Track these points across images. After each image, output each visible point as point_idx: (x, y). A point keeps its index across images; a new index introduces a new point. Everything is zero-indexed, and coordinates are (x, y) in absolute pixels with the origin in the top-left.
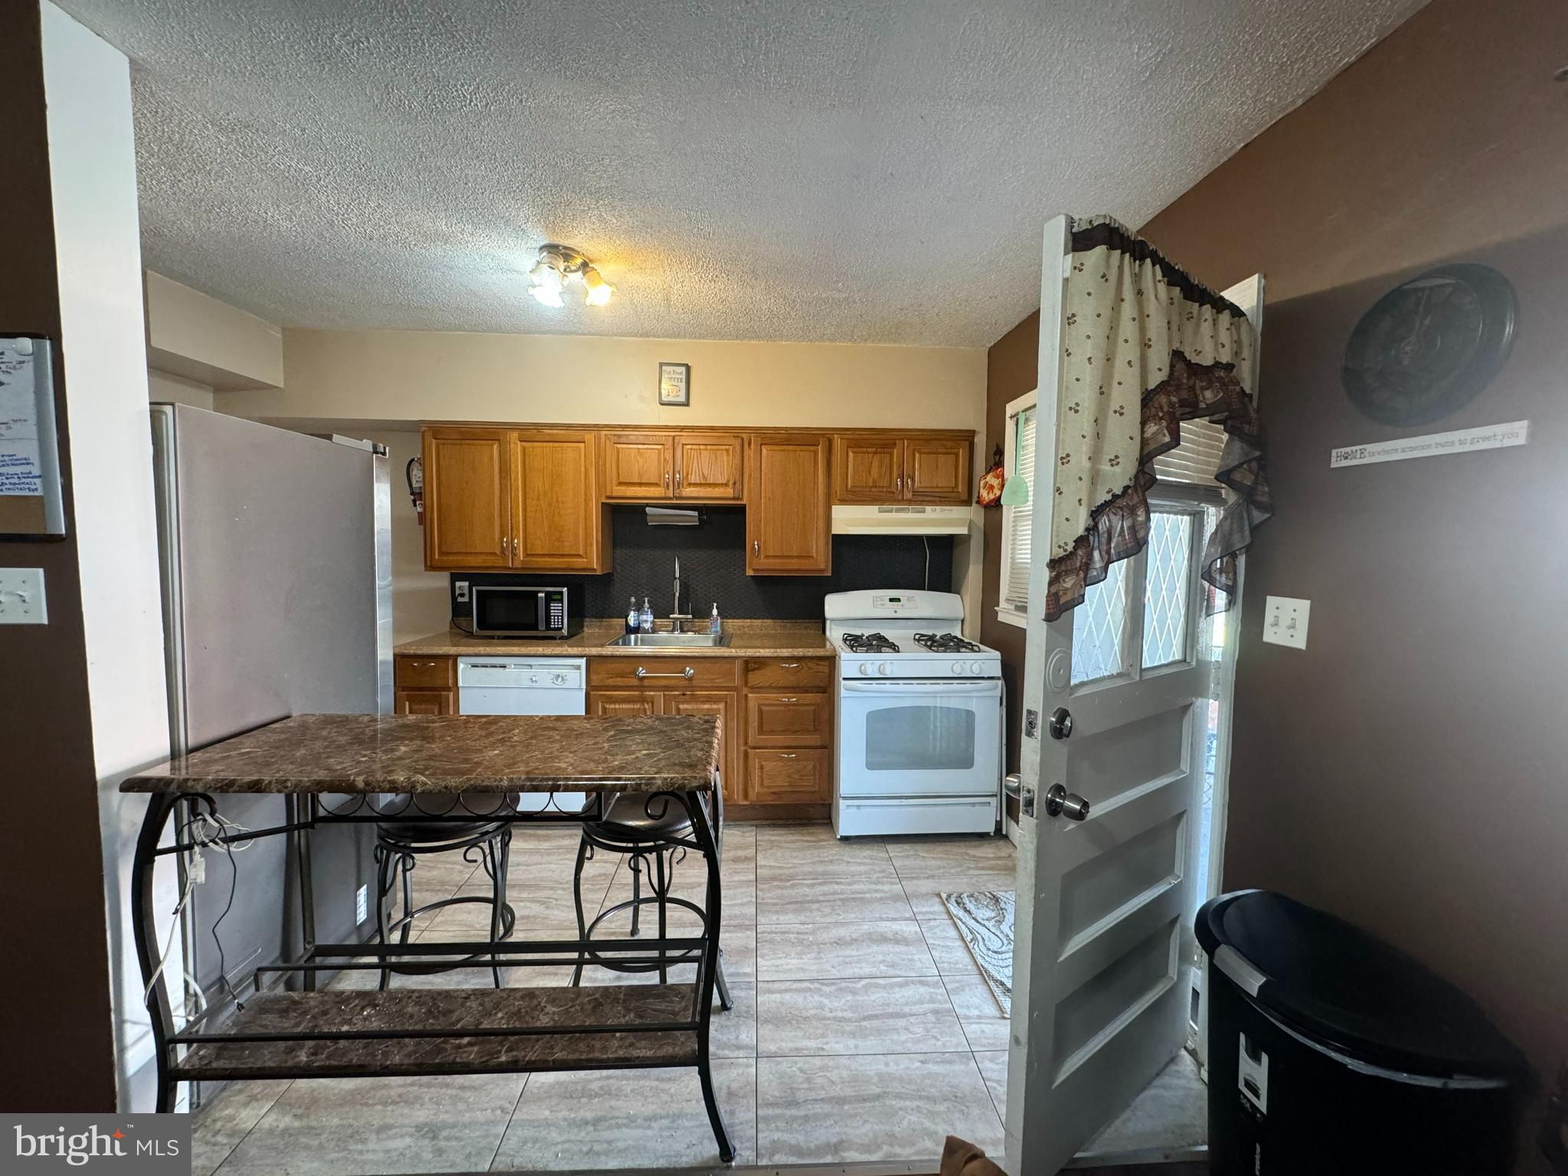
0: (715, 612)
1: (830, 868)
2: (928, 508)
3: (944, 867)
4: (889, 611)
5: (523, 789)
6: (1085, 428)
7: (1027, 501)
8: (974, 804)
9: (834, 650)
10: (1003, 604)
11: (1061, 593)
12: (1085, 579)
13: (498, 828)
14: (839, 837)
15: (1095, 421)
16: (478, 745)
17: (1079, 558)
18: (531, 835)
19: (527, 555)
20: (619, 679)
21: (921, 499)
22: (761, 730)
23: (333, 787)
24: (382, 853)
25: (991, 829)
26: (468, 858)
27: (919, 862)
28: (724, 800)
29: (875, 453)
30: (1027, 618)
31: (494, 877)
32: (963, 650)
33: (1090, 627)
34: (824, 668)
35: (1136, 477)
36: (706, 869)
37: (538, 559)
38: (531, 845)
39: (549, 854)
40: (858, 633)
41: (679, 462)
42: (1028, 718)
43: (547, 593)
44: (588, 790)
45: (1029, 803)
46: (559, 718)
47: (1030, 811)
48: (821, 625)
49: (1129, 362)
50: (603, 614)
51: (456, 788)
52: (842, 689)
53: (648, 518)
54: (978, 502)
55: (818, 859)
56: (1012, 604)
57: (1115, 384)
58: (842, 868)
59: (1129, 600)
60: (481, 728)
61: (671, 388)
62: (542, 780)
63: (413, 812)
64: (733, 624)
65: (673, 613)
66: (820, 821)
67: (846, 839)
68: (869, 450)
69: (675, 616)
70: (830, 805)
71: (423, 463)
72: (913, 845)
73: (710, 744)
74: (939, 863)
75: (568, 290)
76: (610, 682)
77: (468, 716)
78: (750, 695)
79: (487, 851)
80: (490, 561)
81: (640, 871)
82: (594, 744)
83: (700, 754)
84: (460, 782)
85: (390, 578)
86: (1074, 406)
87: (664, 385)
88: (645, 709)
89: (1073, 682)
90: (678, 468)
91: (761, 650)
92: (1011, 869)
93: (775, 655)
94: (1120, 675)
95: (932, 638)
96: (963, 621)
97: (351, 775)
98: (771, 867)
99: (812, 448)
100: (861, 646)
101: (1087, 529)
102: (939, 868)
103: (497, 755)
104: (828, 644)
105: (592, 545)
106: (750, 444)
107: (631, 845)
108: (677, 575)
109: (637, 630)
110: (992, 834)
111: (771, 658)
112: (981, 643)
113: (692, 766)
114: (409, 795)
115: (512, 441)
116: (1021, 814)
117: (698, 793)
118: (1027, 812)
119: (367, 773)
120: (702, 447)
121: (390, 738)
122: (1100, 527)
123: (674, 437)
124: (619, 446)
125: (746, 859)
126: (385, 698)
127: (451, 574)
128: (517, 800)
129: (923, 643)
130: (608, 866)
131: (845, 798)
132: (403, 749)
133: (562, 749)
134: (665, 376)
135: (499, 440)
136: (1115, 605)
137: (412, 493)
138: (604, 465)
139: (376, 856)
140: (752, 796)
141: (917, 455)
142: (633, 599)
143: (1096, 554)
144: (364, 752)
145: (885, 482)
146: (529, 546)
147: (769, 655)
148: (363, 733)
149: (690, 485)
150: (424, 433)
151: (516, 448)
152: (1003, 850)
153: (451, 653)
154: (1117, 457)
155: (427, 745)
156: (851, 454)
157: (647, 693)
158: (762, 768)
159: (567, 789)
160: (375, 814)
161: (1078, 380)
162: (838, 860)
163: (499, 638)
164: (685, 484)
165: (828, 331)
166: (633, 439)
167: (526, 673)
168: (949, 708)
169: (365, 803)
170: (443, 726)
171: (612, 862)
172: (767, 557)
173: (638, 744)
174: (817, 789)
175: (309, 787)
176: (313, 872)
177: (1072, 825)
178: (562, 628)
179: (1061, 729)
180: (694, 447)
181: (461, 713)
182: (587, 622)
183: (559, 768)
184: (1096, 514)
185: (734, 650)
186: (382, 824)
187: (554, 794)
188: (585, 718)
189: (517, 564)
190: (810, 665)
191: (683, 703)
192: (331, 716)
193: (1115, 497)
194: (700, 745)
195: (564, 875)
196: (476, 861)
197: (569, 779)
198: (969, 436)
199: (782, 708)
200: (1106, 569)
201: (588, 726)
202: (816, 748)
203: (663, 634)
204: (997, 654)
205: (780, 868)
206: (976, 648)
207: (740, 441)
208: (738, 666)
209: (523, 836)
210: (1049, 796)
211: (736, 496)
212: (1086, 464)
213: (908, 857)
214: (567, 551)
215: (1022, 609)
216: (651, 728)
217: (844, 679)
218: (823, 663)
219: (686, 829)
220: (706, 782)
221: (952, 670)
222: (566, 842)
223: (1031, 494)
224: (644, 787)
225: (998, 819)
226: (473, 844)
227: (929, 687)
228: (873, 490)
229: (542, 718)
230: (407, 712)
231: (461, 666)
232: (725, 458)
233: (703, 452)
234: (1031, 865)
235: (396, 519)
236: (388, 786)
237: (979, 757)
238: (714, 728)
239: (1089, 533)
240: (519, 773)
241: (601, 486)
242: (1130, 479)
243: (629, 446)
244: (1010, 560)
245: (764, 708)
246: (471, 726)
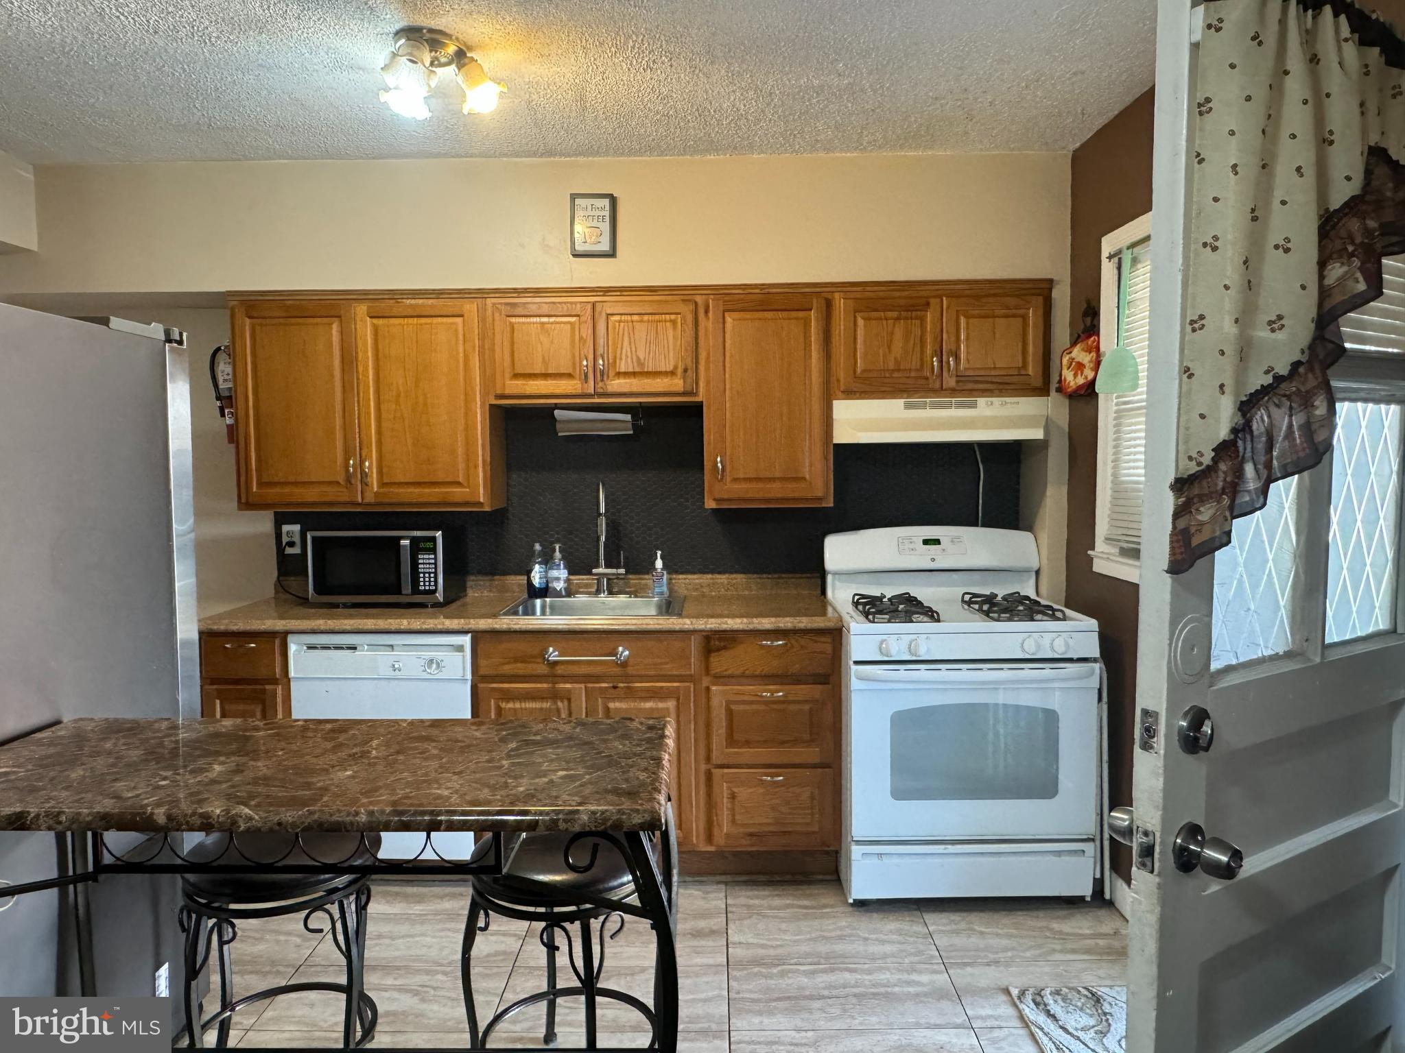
0: (659, 564)
1: (839, 947)
2: (981, 401)
3: (1013, 949)
4: (922, 558)
5: (387, 828)
6: (1228, 273)
7: (1136, 386)
8: (1059, 853)
9: (840, 619)
10: (1100, 546)
11: (1193, 530)
12: (1231, 508)
13: (351, 883)
14: (851, 901)
15: (1245, 262)
16: (321, 762)
17: (1221, 475)
18: (397, 894)
19: (382, 484)
20: (519, 665)
21: (970, 386)
22: (731, 741)
23: (123, 823)
24: (190, 917)
25: (1087, 891)
26: (311, 926)
27: (974, 941)
28: (679, 844)
29: (898, 319)
30: (1140, 567)
31: (348, 955)
32: (1039, 617)
33: (1240, 582)
34: (826, 646)
35: (1312, 347)
36: (653, 948)
37: (401, 490)
38: (397, 908)
39: (422, 923)
40: (875, 592)
41: (601, 341)
42: (1143, 722)
43: (414, 541)
44: (478, 829)
45: (1148, 851)
46: (436, 723)
47: (1149, 864)
48: (819, 582)
49: (1299, 169)
50: (494, 569)
51: (294, 825)
52: (853, 678)
53: (558, 426)
54: (1059, 390)
55: (818, 933)
56: (1114, 546)
57: (1276, 203)
58: (858, 947)
59: (1303, 538)
60: (326, 739)
61: (587, 232)
62: (416, 813)
63: (233, 859)
64: (687, 582)
65: (597, 566)
66: (820, 877)
67: (861, 904)
68: (889, 314)
69: (601, 570)
70: (837, 853)
71: (231, 352)
72: (965, 914)
73: (658, 760)
74: (1005, 942)
75: (436, 94)
76: (508, 669)
77: (306, 721)
78: (714, 688)
79: (337, 915)
80: (332, 494)
81: (557, 948)
82: (489, 761)
83: (643, 776)
84: (300, 817)
85: (192, 521)
86: (1209, 240)
87: (578, 228)
88: (558, 710)
89: (1215, 666)
90: (600, 351)
91: (730, 621)
92: (1118, 953)
93: (751, 627)
94: (1289, 655)
95: (990, 599)
96: (1038, 572)
97: (147, 805)
98: (749, 945)
99: (801, 314)
100: (880, 612)
101: (1234, 431)
102: (1006, 949)
103: (349, 777)
104: (830, 609)
105: (476, 467)
106: (707, 312)
107: (542, 910)
108: (602, 510)
109: (544, 592)
110: (1088, 899)
111: (744, 631)
112: (1067, 606)
113: (631, 794)
114: (228, 834)
115: (358, 319)
116: (1134, 869)
117: (641, 833)
118: (1144, 865)
119: (170, 803)
120: (635, 318)
121: (198, 753)
122: (1255, 426)
123: (594, 304)
124: (513, 320)
125: (713, 932)
126: (189, 695)
127: (276, 513)
128: (377, 843)
129: (976, 607)
130: (511, 940)
131: (858, 842)
132: (217, 768)
133: (443, 768)
134: (579, 213)
135: (339, 317)
136: (1280, 548)
137: (218, 398)
138: (493, 350)
139: (182, 924)
140: (720, 839)
141: (963, 320)
142: (538, 547)
143: (1249, 469)
144: (164, 773)
145: (915, 363)
146: (385, 470)
147: (741, 627)
148: (161, 745)
149: (619, 374)
150: (232, 309)
151: (365, 328)
152: (1108, 924)
153: (277, 628)
154: (1280, 317)
155: (252, 763)
156: (860, 322)
157: (562, 686)
158: (733, 797)
159: (452, 827)
160: (179, 862)
161: (1216, 200)
162: (851, 935)
163: (345, 606)
164: (612, 373)
165: (822, 137)
166: (533, 309)
167: (385, 657)
168: (1017, 707)
169: (166, 844)
170: (270, 736)
171: (515, 935)
172: (735, 480)
173: (552, 761)
174: (816, 829)
175: (89, 823)
176: (95, 942)
177: (1215, 886)
178: (434, 592)
179: (1196, 739)
180: (623, 318)
181: (294, 716)
182: (471, 581)
183: (439, 797)
184: (1247, 406)
185: (688, 621)
186: (188, 876)
187: (433, 834)
188: (473, 724)
189: (370, 498)
190: (803, 642)
191: (613, 699)
192: (116, 720)
193: (1279, 379)
194: (644, 764)
195: (445, 953)
196: (321, 931)
197: (454, 813)
198: (1042, 289)
199: (762, 707)
200: (1264, 492)
201: (478, 734)
202: (814, 766)
203: (581, 599)
204: (1093, 623)
205: (763, 946)
206: (1059, 614)
207: (692, 307)
208: (694, 645)
209: (386, 894)
210: (1179, 841)
211: (689, 389)
212: (1230, 329)
213: (957, 932)
214: (441, 477)
215: (1133, 553)
216: (571, 738)
217: (856, 663)
218: (823, 639)
219: (625, 886)
220: (653, 818)
221: (1023, 650)
222: (447, 905)
223: (1143, 374)
224: (562, 826)
225: (1098, 876)
226: (316, 906)
227: (987, 674)
228: (896, 375)
229: (412, 723)
230: (218, 715)
231: (293, 648)
232: (671, 333)
233: (637, 325)
234: (1152, 947)
235: (198, 436)
236: (199, 822)
237: (1066, 781)
238: (663, 736)
239: (1236, 436)
240: (382, 803)
241: (489, 379)
242: (1303, 352)
243: (528, 320)
244: (1110, 478)
245: (733, 707)
246: (311, 734)
